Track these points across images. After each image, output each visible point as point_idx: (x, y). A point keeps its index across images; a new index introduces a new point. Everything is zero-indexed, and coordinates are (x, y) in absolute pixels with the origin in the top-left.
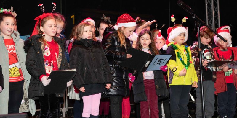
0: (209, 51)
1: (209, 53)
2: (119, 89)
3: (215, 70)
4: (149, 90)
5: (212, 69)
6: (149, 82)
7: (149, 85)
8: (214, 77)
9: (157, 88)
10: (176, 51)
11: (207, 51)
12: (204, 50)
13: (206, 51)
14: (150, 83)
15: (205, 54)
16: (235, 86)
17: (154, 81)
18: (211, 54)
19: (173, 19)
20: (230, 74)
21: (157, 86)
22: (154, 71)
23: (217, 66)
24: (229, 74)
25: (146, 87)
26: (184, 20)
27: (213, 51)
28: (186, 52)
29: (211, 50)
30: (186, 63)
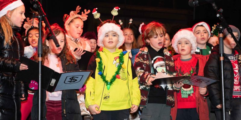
0: (163, 60)
1: (162, 62)
2: (6, 113)
3: (170, 89)
4: (54, 117)
5: (166, 87)
6: (55, 105)
7: (55, 109)
8: (169, 98)
9: (65, 113)
11: (159, 60)
12: (154, 59)
13: (157, 60)
14: (57, 106)
15: (155, 66)
16: (198, 113)
17: (61, 104)
18: (166, 65)
20: (189, 95)
21: (64, 110)
23: (173, 82)
24: (187, 95)
25: (51, 112)
26: (115, 12)
27: (171, 60)
28: (118, 60)
29: (168, 58)
30: (108, 79)
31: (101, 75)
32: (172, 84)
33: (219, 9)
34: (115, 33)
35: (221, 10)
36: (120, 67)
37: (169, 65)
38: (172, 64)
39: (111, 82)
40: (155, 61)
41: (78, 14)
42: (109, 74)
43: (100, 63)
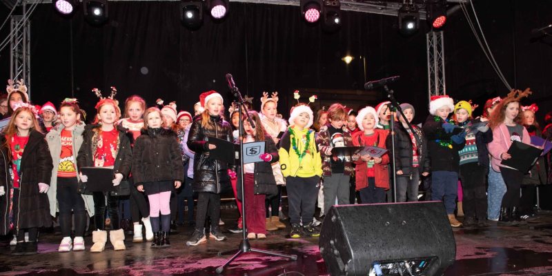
0: (342, 136)
1: (341, 138)
3: (348, 160)
5: (344, 159)
8: (347, 169)
9: (256, 184)
10: (292, 136)
11: (338, 136)
12: (333, 135)
13: (336, 136)
15: (334, 142)
17: (254, 176)
18: (345, 140)
19: (297, 96)
22: (255, 163)
24: (372, 165)
26: (312, 99)
27: (349, 136)
28: (305, 138)
29: (347, 135)
30: (301, 153)
31: (296, 149)
32: (351, 155)
33: (390, 90)
34: (308, 115)
35: (392, 91)
36: (308, 145)
37: (347, 141)
38: (349, 139)
39: (303, 155)
40: (334, 137)
41: (269, 97)
42: (302, 149)
43: (293, 139)
